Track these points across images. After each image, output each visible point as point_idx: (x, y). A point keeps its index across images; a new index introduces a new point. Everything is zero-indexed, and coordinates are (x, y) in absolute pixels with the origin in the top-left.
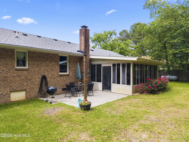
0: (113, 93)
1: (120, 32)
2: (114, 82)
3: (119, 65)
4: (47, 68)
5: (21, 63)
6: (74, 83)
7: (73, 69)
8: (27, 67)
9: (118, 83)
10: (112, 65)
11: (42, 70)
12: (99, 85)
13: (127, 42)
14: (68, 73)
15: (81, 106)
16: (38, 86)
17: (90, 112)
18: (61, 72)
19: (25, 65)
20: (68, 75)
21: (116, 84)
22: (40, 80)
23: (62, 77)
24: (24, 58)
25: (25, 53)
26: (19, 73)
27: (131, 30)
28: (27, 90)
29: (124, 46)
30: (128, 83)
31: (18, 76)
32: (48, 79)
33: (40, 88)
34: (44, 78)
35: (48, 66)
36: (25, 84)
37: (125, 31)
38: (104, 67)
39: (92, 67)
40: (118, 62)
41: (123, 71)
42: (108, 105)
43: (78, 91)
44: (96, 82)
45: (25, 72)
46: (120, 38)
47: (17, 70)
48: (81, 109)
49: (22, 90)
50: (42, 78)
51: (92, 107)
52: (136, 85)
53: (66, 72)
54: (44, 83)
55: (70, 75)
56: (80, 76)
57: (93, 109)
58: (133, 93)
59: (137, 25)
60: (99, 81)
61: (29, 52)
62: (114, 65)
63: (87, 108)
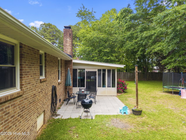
0: (98, 96)
2: (99, 86)
3: (104, 70)
7: (63, 74)
8: (44, 77)
9: (104, 86)
10: (97, 71)
14: (60, 80)
21: (102, 88)
26: (42, 85)
28: (46, 110)
30: (113, 86)
31: (42, 91)
36: (45, 101)
40: (104, 68)
41: (109, 76)
45: (45, 84)
49: (43, 112)
55: (62, 83)
62: (99, 70)
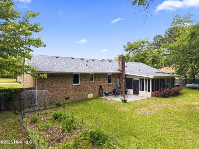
0: (140, 96)
1: (155, 37)
2: (140, 90)
3: (143, 79)
4: (102, 82)
5: (91, 79)
6: (115, 90)
7: (115, 81)
8: (94, 82)
9: (143, 90)
10: (139, 79)
11: (100, 83)
12: (131, 91)
13: (159, 50)
14: (112, 84)
15: (123, 101)
16: (98, 91)
17: (126, 103)
18: (108, 83)
19: (93, 81)
20: (112, 85)
21: (142, 91)
22: (99, 88)
23: (109, 86)
24: (92, 77)
25: (93, 74)
26: (91, 84)
27: (167, 35)
28: (94, 93)
29: (156, 54)
30: (149, 91)
31: (91, 86)
32: (103, 87)
33: (99, 92)
34: (101, 87)
35: (102, 80)
36: (93, 90)
37: (159, 36)
38: (134, 80)
39: (127, 79)
41: (146, 83)
42: (135, 101)
43: (118, 94)
44: (129, 89)
45: (93, 84)
46: (154, 43)
47: (90, 83)
48: (123, 102)
49: (92, 93)
50: (100, 87)
51: (127, 101)
52: (154, 92)
53: (111, 83)
54: (101, 89)
55: (113, 85)
56: (119, 85)
57: (127, 102)
58: (151, 96)
59: (173, 29)
60: (131, 88)
61: (94, 74)
62: (140, 79)
63: (125, 101)
